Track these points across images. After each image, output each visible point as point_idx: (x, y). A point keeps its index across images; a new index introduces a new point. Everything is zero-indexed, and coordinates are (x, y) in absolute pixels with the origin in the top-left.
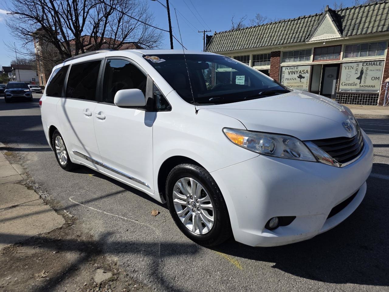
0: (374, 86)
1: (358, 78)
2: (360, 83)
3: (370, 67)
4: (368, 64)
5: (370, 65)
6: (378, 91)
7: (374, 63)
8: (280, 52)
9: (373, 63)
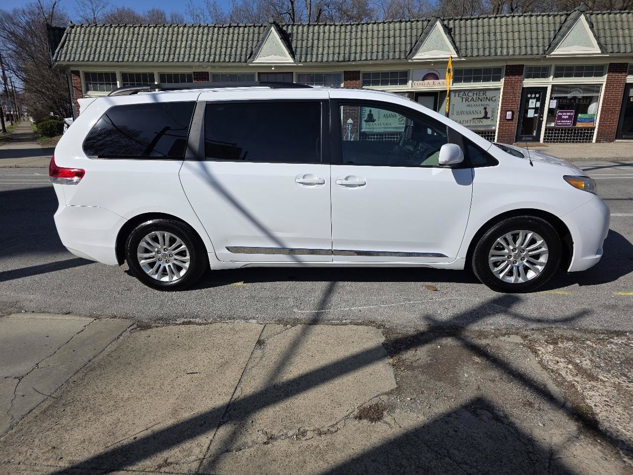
8: (207, 73)
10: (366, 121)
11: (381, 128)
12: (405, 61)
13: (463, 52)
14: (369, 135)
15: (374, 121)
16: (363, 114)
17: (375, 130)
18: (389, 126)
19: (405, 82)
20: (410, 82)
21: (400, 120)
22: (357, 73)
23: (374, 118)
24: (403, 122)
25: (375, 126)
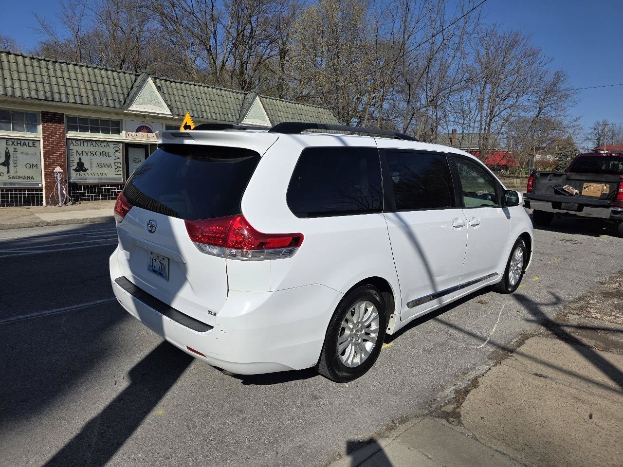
0: (32, 178)
1: (3, 164)
2: (8, 172)
3: (20, 149)
4: (15, 143)
5: (19, 145)
6: (40, 185)
7: (25, 142)
9: (22, 142)
10: (75, 170)
11: (94, 179)
12: (120, 111)
13: (175, 110)
14: (81, 186)
15: (86, 170)
16: (71, 162)
17: (88, 181)
18: (104, 176)
19: (118, 132)
20: (124, 132)
21: (117, 170)
22: (61, 116)
23: (85, 166)
24: (119, 173)
25: (87, 176)
